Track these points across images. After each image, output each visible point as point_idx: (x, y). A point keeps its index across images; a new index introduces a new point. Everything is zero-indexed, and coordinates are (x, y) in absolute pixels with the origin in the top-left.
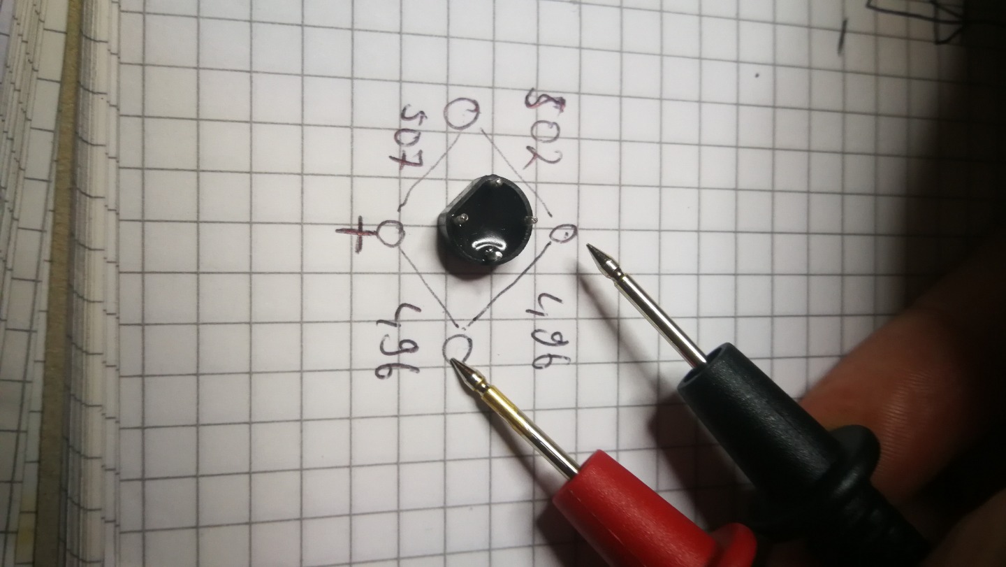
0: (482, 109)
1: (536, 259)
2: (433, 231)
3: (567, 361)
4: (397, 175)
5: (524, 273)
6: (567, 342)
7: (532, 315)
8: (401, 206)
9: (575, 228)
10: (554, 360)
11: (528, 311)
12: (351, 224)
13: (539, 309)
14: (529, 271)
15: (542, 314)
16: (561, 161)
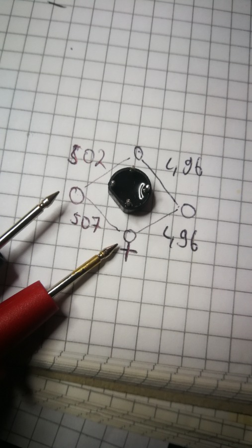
0: (76, 186)
1: (149, 168)
2: (131, 217)
3: (200, 159)
4: (102, 230)
5: (155, 175)
6: (191, 158)
7: (176, 174)
8: (117, 230)
9: (137, 147)
10: (199, 165)
11: (174, 175)
12: (124, 254)
13: (173, 170)
14: (155, 172)
15: (176, 169)
16: (104, 150)
